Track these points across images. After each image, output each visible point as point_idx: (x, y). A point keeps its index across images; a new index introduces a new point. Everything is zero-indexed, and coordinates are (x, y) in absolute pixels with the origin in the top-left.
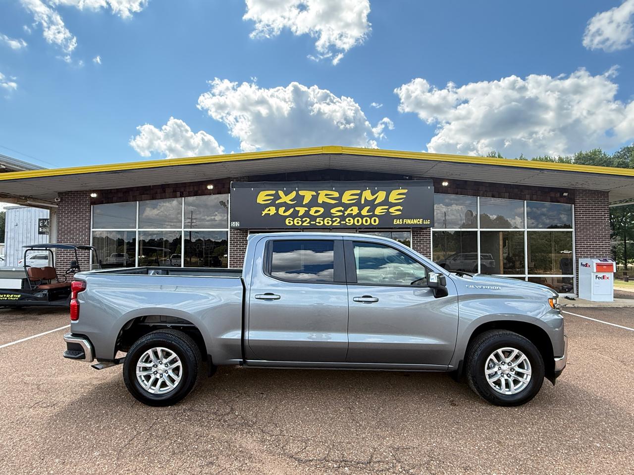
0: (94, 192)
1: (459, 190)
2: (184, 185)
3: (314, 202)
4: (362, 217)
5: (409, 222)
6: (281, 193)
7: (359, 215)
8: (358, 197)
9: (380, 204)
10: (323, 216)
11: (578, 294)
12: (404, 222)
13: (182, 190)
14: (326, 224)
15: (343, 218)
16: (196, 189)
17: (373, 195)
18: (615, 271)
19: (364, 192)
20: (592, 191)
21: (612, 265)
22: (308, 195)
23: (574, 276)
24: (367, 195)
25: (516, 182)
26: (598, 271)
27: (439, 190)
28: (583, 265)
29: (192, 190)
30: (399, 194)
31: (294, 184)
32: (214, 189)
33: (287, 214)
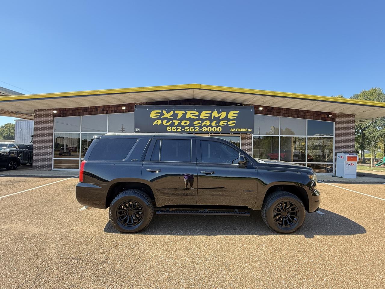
0: (55, 110)
1: (269, 112)
2: (109, 107)
3: (184, 118)
5: (239, 130)
6: (164, 112)
7: (210, 126)
8: (209, 115)
9: (223, 119)
10: (189, 126)
14: (191, 130)
15: (201, 127)
16: (116, 109)
17: (219, 114)
18: (358, 161)
19: (213, 112)
20: (345, 114)
21: (356, 157)
22: (180, 113)
24: (215, 114)
25: (302, 109)
27: (257, 112)
28: (340, 157)
29: (113, 109)
30: (234, 114)
31: (173, 106)
32: (126, 109)
33: (168, 124)
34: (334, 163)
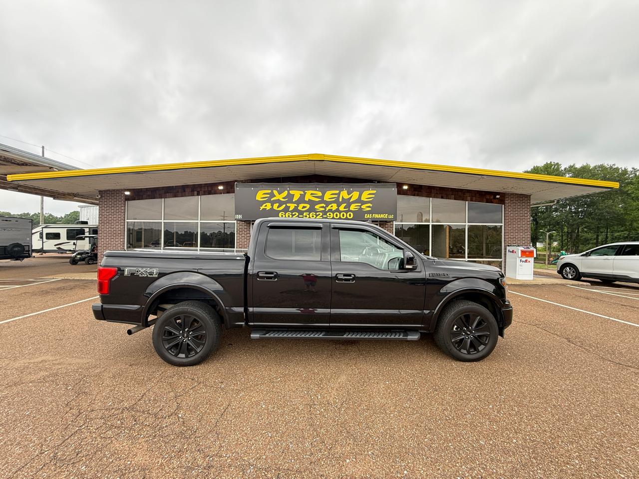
0: (128, 190)
1: (416, 192)
2: (200, 186)
3: (301, 200)
4: (340, 212)
5: (377, 216)
6: (275, 192)
7: (338, 210)
8: (336, 196)
9: (354, 202)
10: (309, 211)
12: (373, 216)
13: (199, 190)
14: (311, 217)
15: (325, 213)
16: (210, 189)
17: (349, 194)
18: (535, 256)
19: (341, 192)
20: (518, 194)
21: (533, 252)
22: (297, 194)
24: (344, 194)
25: (460, 187)
26: (521, 257)
27: (401, 192)
28: (510, 252)
29: (206, 190)
30: (369, 194)
31: (286, 185)
32: (223, 190)
33: (280, 209)
34: (502, 260)
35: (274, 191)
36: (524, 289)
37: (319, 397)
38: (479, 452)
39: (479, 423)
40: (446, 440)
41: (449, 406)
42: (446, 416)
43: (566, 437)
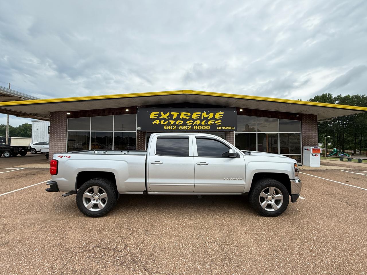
0: (68, 112)
1: (248, 113)
2: (114, 109)
3: (178, 118)
4: (202, 125)
5: (224, 128)
7: (200, 124)
8: (200, 116)
9: (211, 119)
11: (303, 163)
12: (222, 128)
13: (113, 112)
14: (184, 129)
15: (192, 126)
16: (120, 111)
17: (207, 115)
18: (321, 152)
20: (309, 114)
21: (319, 150)
22: (175, 115)
23: (301, 154)
24: (204, 115)
25: (275, 110)
26: (313, 153)
28: (306, 150)
29: (118, 111)
30: (220, 115)
31: (169, 109)
32: (128, 112)
33: (165, 123)
35: (161, 113)
36: (315, 173)
37: (208, 239)
38: (307, 269)
39: (304, 252)
40: (287, 262)
41: (285, 243)
42: (284, 249)
43: (355, 259)
